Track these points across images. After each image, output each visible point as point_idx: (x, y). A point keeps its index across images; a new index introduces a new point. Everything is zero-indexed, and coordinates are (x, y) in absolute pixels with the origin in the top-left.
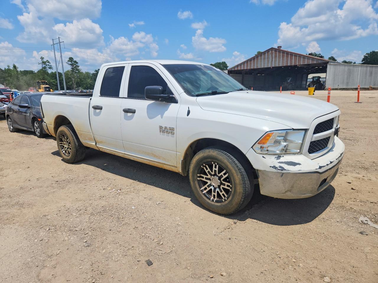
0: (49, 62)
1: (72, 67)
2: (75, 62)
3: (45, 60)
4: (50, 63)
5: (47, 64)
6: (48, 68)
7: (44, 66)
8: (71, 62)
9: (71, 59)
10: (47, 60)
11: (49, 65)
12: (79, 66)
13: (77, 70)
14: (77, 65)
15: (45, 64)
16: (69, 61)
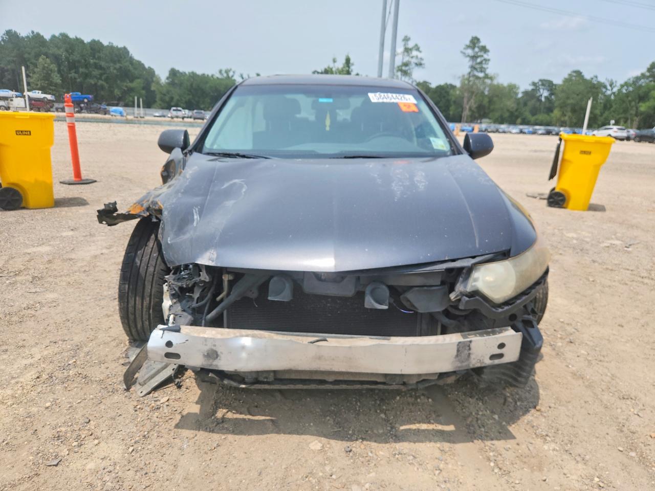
0: (418, 49)
1: (470, 63)
2: (484, 49)
3: (411, 44)
4: (420, 52)
5: (415, 53)
6: (413, 65)
7: (406, 59)
8: (473, 48)
9: (475, 42)
10: (416, 45)
11: (417, 57)
12: (489, 60)
13: (482, 70)
14: (485, 56)
15: (408, 55)
16: (468, 47)
